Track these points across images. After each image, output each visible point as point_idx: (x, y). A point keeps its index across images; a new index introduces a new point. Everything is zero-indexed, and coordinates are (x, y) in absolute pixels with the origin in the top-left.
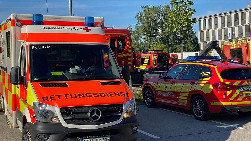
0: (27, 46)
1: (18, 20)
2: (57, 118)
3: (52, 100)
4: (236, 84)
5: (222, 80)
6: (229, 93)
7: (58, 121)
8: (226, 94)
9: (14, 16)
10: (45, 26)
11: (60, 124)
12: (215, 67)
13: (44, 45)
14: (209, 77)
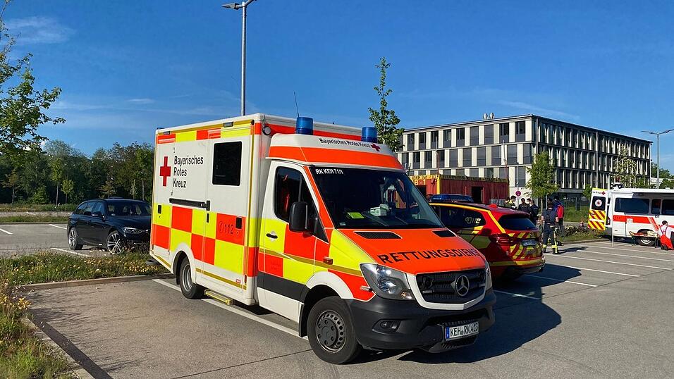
0: (305, 168)
1: (267, 125)
2: (410, 292)
3: (397, 261)
4: (520, 237)
5: (503, 231)
6: (512, 248)
7: (410, 298)
8: (509, 250)
9: (261, 117)
10: (323, 138)
11: (414, 301)
12: (489, 212)
13: (333, 168)
14: (479, 225)
